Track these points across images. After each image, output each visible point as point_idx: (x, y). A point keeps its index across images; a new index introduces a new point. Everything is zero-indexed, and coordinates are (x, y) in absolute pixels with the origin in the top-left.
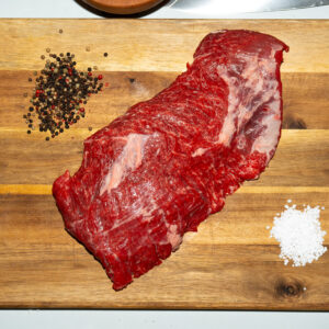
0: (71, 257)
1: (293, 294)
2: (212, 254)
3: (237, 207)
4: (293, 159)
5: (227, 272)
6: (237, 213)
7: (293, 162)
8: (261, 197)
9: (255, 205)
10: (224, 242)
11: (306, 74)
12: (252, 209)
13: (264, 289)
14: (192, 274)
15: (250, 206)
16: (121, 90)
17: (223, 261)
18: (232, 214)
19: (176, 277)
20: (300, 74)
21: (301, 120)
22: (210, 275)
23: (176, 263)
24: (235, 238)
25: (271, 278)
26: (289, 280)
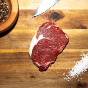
0: (5, 75)
1: (83, 87)
2: (55, 73)
3: (63, 56)
4: (83, 40)
5: (60, 79)
6: (63, 59)
7: (82, 41)
8: (71, 53)
9: (69, 56)
10: (59, 69)
11: (87, 10)
12: (68, 57)
13: (73, 85)
14: (48, 80)
15: (68, 56)
16: (23, 16)
17: (59, 75)
18: (62, 59)
19: (42, 81)
20: (85, 10)
21: (86, 26)
22: (54, 80)
23: (42, 76)
24: (63, 67)
25: (75, 81)
26: (82, 82)
